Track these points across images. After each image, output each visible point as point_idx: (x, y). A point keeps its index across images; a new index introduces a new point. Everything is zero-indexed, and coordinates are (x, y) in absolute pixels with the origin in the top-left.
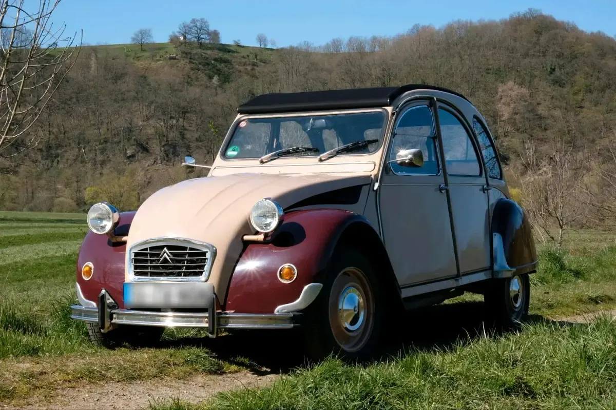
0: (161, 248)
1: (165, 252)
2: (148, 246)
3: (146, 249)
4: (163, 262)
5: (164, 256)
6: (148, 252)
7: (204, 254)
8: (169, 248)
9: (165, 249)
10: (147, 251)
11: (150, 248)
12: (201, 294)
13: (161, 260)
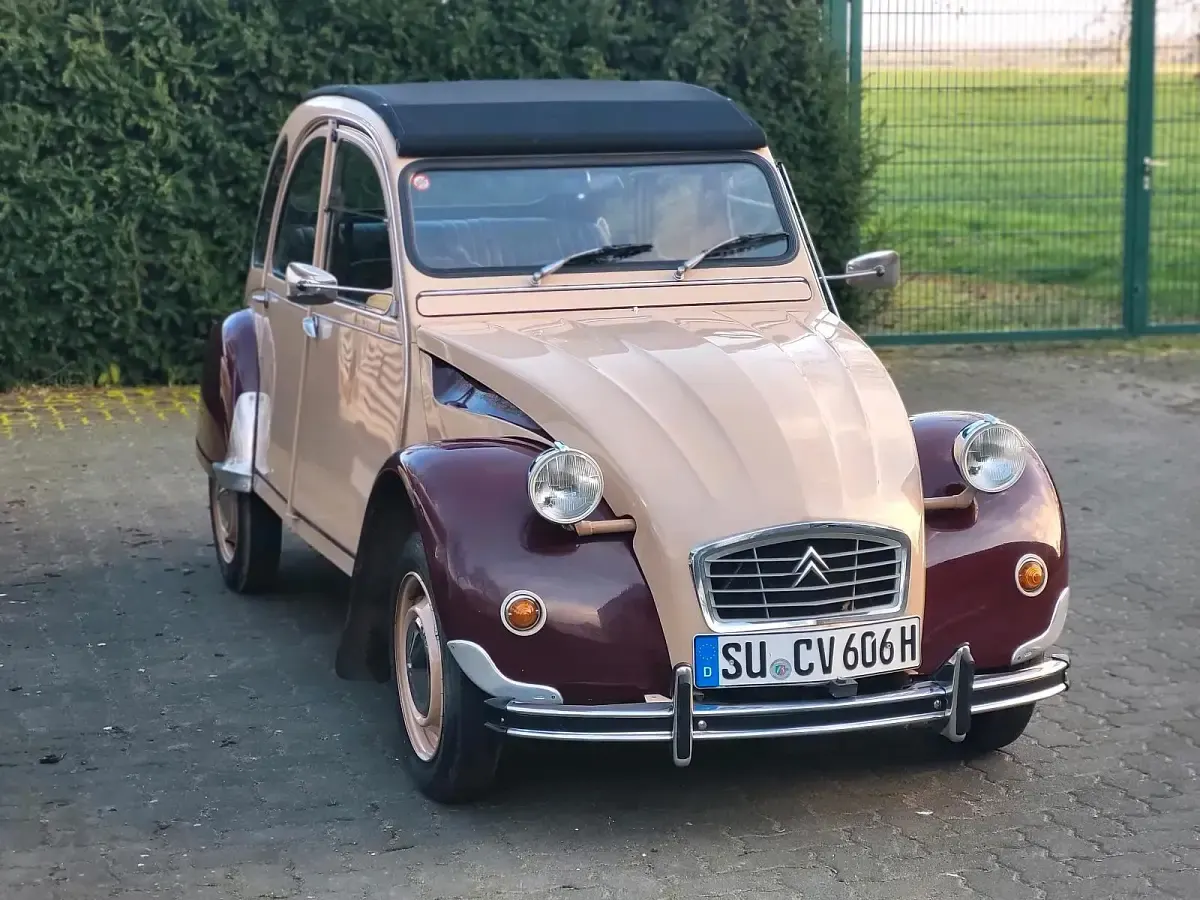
0: (798, 548)
1: (811, 558)
2: (753, 545)
3: (749, 554)
4: (806, 582)
5: (807, 569)
6: (756, 559)
7: (892, 553)
8: (823, 546)
9: (811, 550)
10: (753, 557)
11: (758, 550)
13: (801, 578)
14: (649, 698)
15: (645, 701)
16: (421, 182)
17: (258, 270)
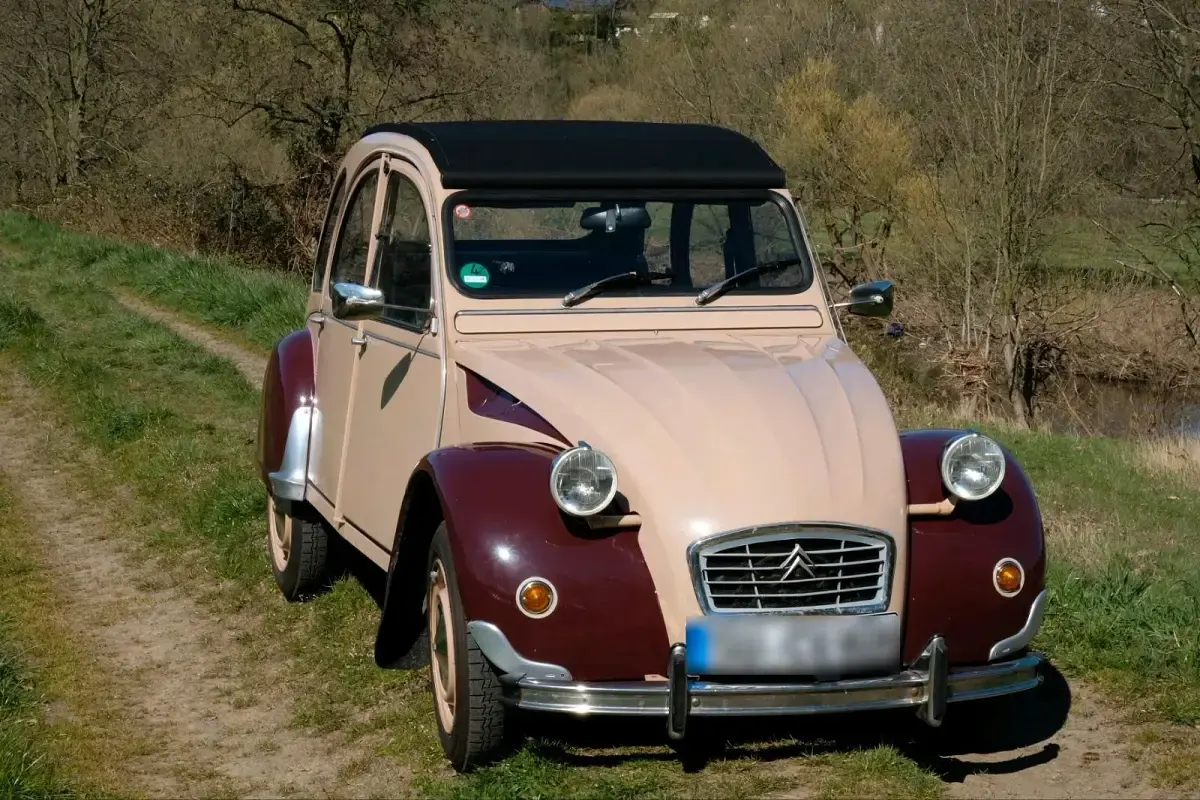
0: (788, 545)
2: (746, 542)
3: (742, 549)
4: (794, 575)
5: (794, 564)
6: (748, 554)
7: (875, 553)
8: (807, 544)
9: (797, 548)
10: (745, 552)
11: (750, 546)
12: (882, 638)
13: (789, 572)
14: (649, 678)
15: (644, 679)
16: (462, 211)
17: (317, 294)
